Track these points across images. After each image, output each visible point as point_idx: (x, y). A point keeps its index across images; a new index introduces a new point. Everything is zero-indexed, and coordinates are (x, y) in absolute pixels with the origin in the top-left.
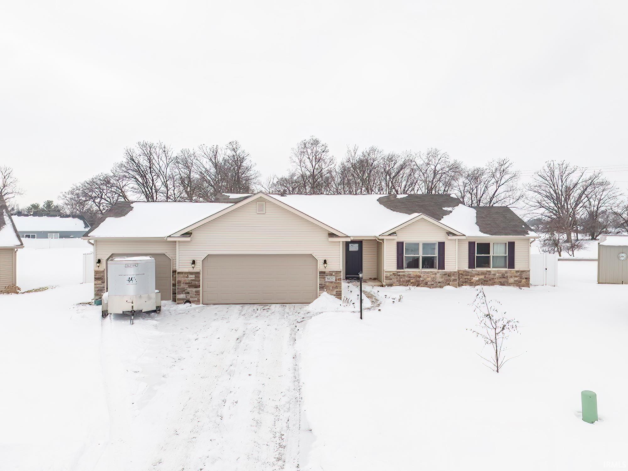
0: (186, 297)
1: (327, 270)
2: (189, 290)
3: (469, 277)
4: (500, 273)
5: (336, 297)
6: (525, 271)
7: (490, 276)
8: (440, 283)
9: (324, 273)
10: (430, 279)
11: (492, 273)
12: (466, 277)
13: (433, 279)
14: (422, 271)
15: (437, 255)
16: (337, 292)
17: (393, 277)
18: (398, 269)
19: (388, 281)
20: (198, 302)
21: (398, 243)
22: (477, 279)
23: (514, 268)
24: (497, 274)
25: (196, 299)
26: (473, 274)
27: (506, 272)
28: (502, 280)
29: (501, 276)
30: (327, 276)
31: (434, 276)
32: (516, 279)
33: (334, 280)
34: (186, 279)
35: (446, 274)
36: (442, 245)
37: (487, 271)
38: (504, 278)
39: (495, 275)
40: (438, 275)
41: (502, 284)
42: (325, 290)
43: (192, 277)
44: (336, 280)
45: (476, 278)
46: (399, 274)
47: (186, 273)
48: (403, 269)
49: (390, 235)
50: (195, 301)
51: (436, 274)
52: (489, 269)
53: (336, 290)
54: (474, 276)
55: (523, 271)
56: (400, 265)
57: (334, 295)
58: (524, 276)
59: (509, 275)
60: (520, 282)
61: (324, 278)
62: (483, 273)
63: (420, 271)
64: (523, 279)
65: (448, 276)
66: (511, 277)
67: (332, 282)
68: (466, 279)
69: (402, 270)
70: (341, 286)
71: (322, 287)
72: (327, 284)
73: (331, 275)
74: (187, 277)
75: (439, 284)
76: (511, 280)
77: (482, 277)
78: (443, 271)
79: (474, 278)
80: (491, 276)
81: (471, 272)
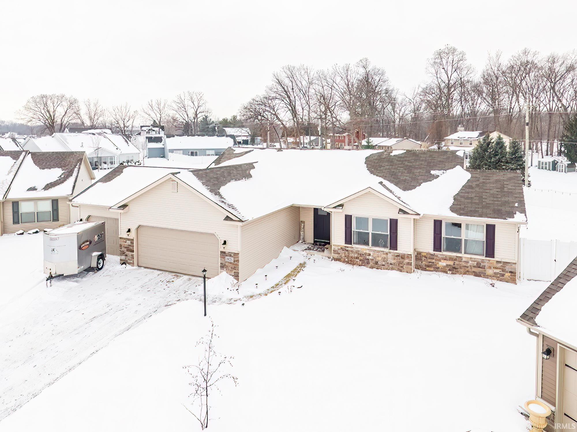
0: (126, 259)
1: (227, 251)
2: (127, 253)
3: (434, 261)
4: (474, 261)
5: (234, 278)
6: (509, 263)
7: (461, 263)
8: (392, 264)
9: (224, 253)
10: (380, 259)
11: (464, 260)
12: (429, 260)
13: (384, 260)
14: (372, 249)
15: (389, 233)
16: (235, 272)
17: (340, 251)
18: (346, 243)
19: (337, 255)
20: (132, 264)
21: (346, 216)
22: (444, 264)
23: (494, 257)
24: (470, 262)
25: (132, 262)
26: (439, 257)
27: (483, 261)
28: (477, 270)
29: (475, 265)
30: (227, 256)
31: (385, 256)
32: (497, 271)
33: (232, 261)
34: (125, 243)
35: (398, 256)
36: (394, 223)
37: (457, 257)
38: (479, 267)
39: (467, 262)
40: (390, 256)
41: (477, 275)
42: (225, 269)
43: (128, 242)
44: (234, 262)
45: (442, 264)
46: (347, 249)
47: (125, 239)
48: (351, 244)
49: (335, 207)
50: (131, 263)
51: (387, 254)
52: (459, 255)
53: (234, 271)
54: (440, 260)
55: (507, 263)
56: (348, 240)
57: (233, 276)
58: (508, 268)
59: (486, 264)
60: (503, 275)
61: (224, 258)
62: (451, 259)
63: (369, 248)
64: (507, 272)
65: (401, 257)
66: (490, 268)
67: (231, 263)
68: (430, 262)
69: (350, 246)
70: (238, 268)
71: (223, 266)
72: (227, 264)
73: (231, 256)
74: (126, 242)
75: (391, 266)
76: (490, 272)
77: (451, 263)
78: (395, 251)
79: (440, 263)
80: (463, 264)
81: (437, 256)
